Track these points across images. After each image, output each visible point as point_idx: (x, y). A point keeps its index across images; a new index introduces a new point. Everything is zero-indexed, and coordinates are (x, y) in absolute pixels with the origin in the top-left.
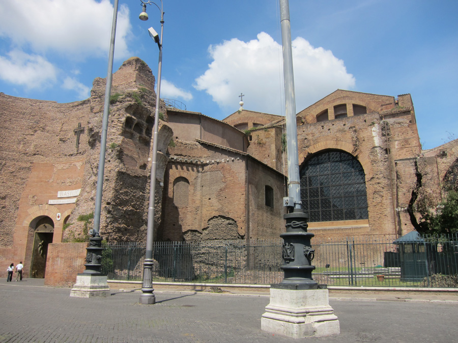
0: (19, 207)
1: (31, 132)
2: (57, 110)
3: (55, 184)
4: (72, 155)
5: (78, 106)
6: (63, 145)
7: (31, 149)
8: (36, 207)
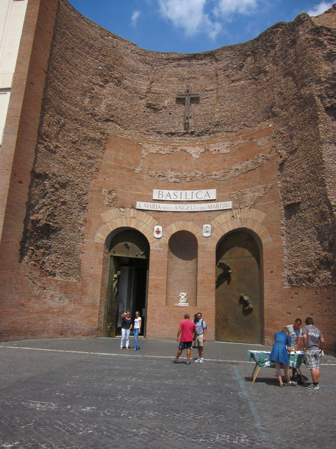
0: (88, 207)
1: (99, 80)
2: (139, 57)
3: (145, 177)
4: (172, 134)
5: (179, 59)
6: (152, 116)
7: (102, 109)
8: (113, 211)
